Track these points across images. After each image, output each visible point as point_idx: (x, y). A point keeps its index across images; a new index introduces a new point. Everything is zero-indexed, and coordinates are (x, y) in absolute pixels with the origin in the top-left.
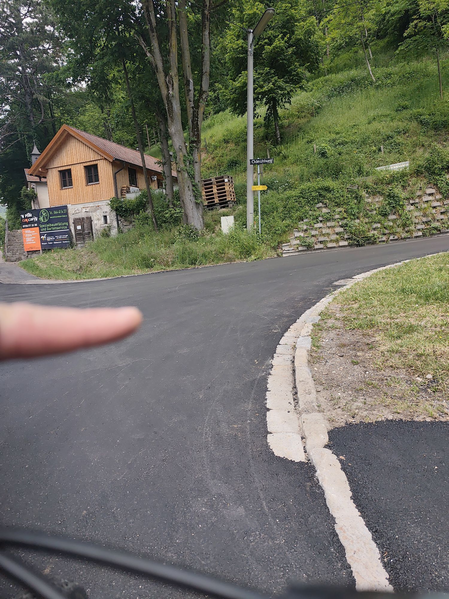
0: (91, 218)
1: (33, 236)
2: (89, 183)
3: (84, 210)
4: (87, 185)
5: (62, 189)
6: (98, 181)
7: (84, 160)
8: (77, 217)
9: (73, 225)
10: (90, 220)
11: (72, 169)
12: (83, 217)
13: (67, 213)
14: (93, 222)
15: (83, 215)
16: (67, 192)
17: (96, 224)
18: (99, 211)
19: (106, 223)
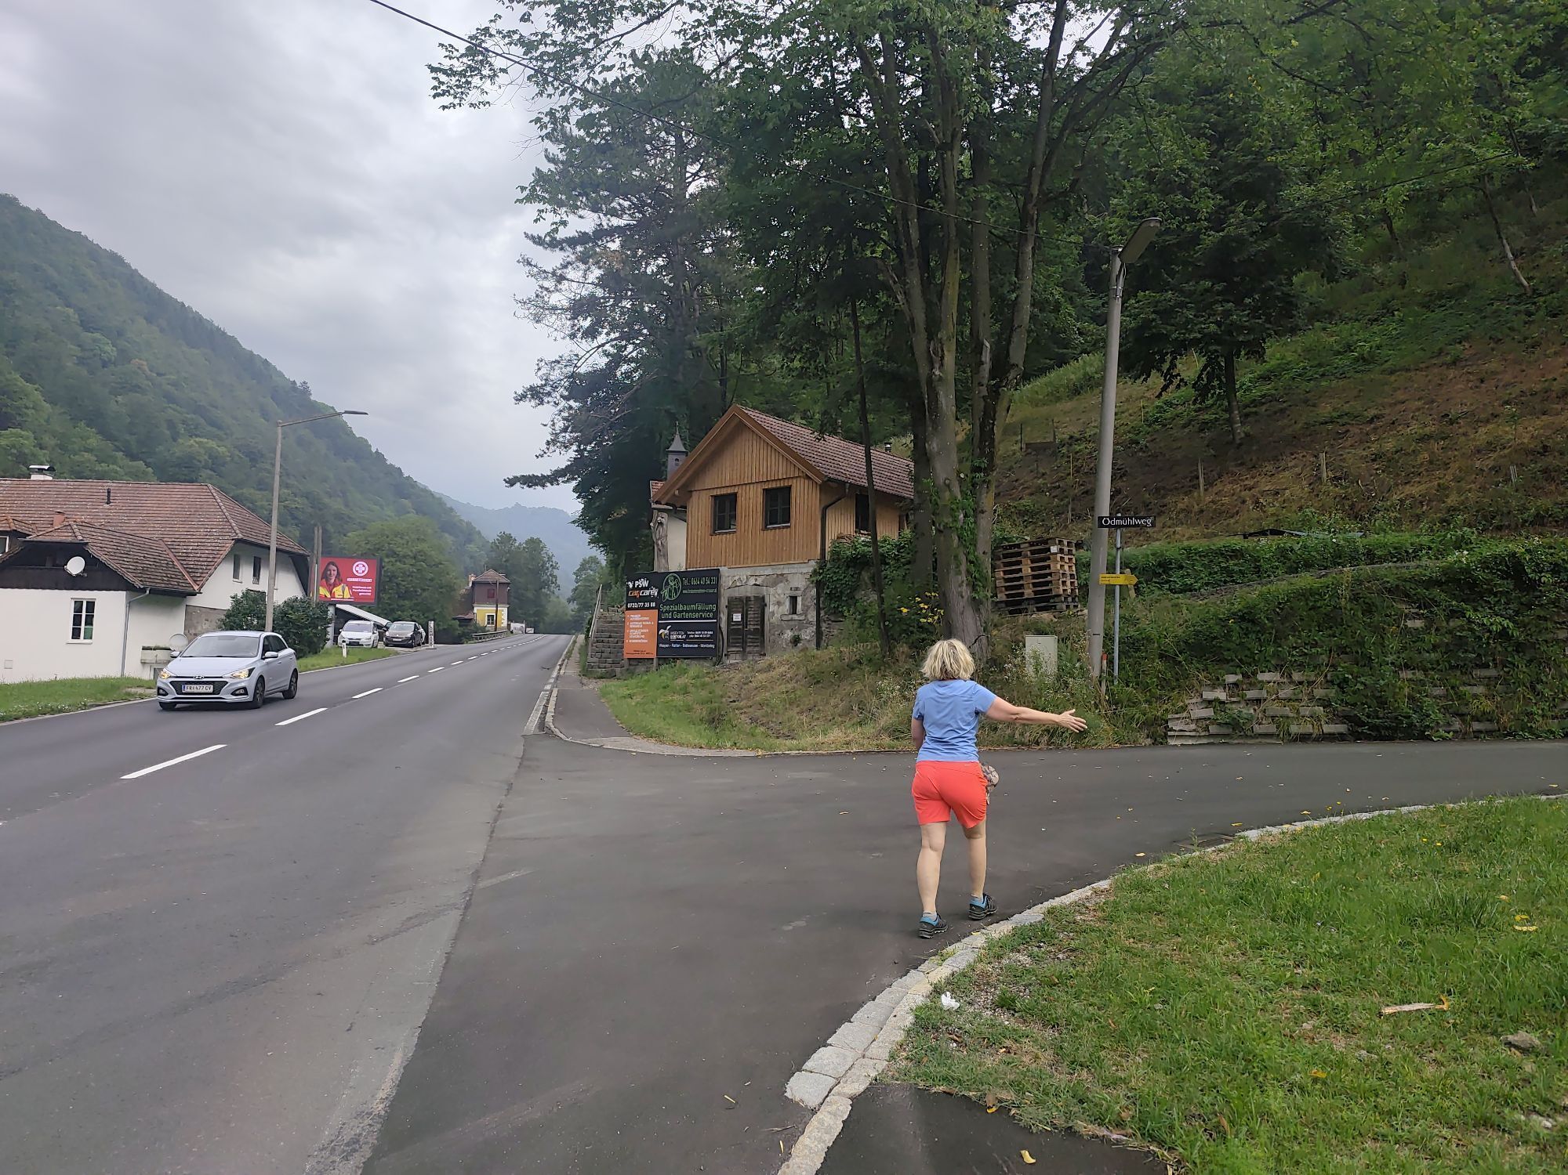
0: (763, 598)
1: (644, 627)
2: (771, 524)
3: (752, 581)
4: (765, 528)
5: (714, 533)
6: (789, 522)
7: (765, 476)
8: (737, 595)
9: (726, 611)
10: (761, 602)
11: (739, 495)
12: (749, 595)
13: (717, 586)
14: (766, 609)
15: (748, 591)
16: (722, 540)
17: (773, 613)
18: (782, 584)
19: (794, 611)
